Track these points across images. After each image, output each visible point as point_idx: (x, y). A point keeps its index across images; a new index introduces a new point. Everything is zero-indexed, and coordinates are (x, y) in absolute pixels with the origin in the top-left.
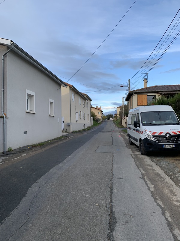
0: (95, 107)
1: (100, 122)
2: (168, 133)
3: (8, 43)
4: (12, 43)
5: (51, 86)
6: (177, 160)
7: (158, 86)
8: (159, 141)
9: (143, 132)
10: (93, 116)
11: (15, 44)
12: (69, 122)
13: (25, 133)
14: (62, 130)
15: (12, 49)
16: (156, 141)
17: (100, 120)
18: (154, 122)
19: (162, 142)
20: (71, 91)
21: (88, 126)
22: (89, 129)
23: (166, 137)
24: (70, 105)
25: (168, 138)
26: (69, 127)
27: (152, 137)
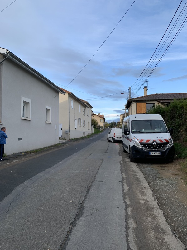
0: (98, 114)
1: (102, 129)
2: (154, 141)
3: (4, 52)
4: (8, 52)
5: (48, 93)
6: (162, 167)
7: (158, 94)
8: (146, 149)
9: (131, 139)
10: (94, 123)
11: (11, 52)
12: (67, 129)
13: (20, 139)
14: (59, 137)
15: (8, 57)
16: (143, 148)
17: (102, 127)
18: (143, 130)
19: (149, 149)
20: (70, 98)
21: (88, 134)
22: (89, 136)
23: (152, 145)
24: (69, 112)
25: (155, 146)
26: (67, 134)
27: (139, 144)
